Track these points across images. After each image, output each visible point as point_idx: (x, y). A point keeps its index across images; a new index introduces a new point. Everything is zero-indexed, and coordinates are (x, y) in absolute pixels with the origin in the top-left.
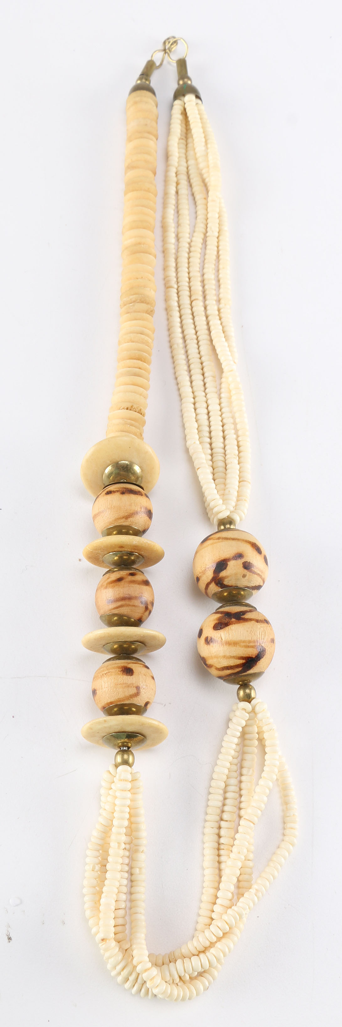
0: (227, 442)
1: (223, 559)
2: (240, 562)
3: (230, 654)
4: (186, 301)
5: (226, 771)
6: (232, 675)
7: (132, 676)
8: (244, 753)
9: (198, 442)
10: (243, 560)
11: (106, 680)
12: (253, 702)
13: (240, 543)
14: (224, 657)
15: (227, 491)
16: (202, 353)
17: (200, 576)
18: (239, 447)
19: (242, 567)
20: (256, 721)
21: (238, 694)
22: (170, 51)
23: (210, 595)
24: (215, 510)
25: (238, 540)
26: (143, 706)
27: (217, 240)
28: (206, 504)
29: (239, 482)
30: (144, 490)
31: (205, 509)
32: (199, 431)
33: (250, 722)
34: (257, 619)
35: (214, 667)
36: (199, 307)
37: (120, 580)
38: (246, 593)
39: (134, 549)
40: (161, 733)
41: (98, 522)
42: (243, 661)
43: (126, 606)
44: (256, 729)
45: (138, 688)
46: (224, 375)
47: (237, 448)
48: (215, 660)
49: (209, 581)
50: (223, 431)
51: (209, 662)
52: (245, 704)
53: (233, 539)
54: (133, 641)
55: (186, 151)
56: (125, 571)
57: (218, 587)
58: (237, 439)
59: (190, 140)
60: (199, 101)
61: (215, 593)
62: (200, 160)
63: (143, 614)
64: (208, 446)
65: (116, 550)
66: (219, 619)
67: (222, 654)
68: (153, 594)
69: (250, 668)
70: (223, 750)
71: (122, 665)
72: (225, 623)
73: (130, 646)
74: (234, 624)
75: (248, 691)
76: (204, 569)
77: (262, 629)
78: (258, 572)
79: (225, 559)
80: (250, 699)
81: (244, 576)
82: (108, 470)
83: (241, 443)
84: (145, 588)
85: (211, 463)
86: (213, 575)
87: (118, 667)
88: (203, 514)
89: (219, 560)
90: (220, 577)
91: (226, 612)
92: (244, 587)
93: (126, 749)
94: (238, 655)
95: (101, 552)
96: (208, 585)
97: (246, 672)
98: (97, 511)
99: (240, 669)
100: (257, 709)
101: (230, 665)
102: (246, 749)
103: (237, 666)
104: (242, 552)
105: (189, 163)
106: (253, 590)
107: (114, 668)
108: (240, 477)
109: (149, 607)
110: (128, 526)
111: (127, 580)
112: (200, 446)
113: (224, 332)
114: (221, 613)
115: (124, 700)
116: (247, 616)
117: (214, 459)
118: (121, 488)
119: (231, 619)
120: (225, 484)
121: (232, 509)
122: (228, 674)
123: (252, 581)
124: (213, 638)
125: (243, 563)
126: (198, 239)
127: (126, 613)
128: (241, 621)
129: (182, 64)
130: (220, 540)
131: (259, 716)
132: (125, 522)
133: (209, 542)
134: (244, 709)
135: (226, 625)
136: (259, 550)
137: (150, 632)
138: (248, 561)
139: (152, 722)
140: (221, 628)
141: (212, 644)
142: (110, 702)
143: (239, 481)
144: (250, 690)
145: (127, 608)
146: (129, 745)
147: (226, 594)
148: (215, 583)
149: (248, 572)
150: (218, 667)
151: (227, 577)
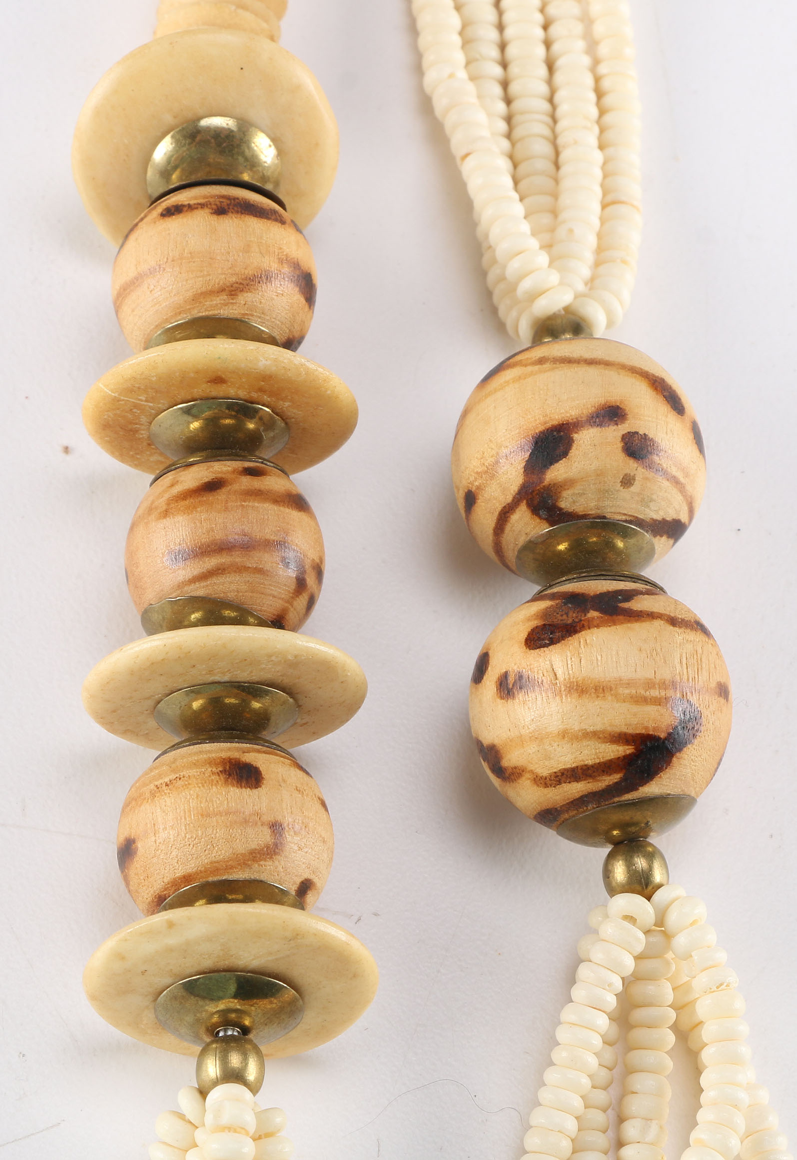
0: (559, 78)
1: (555, 423)
2: (613, 433)
3: (584, 726)
5: (571, 1125)
6: (588, 802)
7: (256, 788)
8: (629, 1071)
9: (462, 74)
10: (623, 428)
11: (168, 803)
12: (658, 896)
13: (612, 375)
14: (564, 737)
15: (561, 232)
17: (478, 488)
18: (600, 94)
19: (620, 449)
20: (668, 963)
21: (607, 873)
23: (511, 554)
24: (526, 285)
25: (607, 364)
26: (294, 893)
28: (491, 277)
29: (604, 206)
30: (285, 209)
31: (488, 294)
32: (467, 41)
33: (649, 965)
34: (672, 615)
35: (528, 775)
37: (212, 486)
38: (632, 541)
39: (261, 390)
40: (355, 976)
41: (133, 311)
42: (627, 747)
43: (235, 572)
44: (668, 994)
45: (276, 827)
47: (593, 97)
48: (532, 749)
49: (509, 499)
50: (548, 44)
51: (511, 759)
52: (631, 902)
53: (591, 362)
54: (258, 683)
56: (229, 463)
57: (538, 520)
58: (593, 69)
61: (530, 542)
63: (288, 602)
64: (498, 90)
65: (198, 392)
66: (545, 614)
67: (555, 724)
68: (319, 541)
69: (649, 775)
70: (559, 1055)
71: (224, 755)
72: (567, 625)
73: (245, 704)
74: (598, 626)
75: (640, 863)
76: (490, 460)
77: (689, 647)
78: (674, 471)
79: (563, 424)
80: (650, 888)
81: (627, 481)
82: (164, 150)
83: (606, 84)
84: (294, 515)
85: (505, 144)
86: (522, 477)
87: (211, 762)
88: (482, 310)
89: (541, 428)
90: (546, 483)
91: (569, 592)
92: (626, 521)
93: (236, 1034)
94: (609, 729)
95: (146, 401)
96: (504, 515)
97: (637, 789)
98: (132, 274)
99: (616, 777)
100: (673, 918)
101: (582, 763)
102: (637, 1057)
103: (606, 767)
104: (621, 402)
106: (655, 536)
107: (195, 765)
108: (605, 193)
109: (311, 580)
110: (237, 320)
111: (236, 487)
112: (471, 87)
114: (553, 597)
115: (232, 867)
116: (639, 604)
117: (518, 132)
118: (212, 197)
119: (585, 611)
120: (554, 213)
121: (581, 287)
122: (577, 796)
123: (651, 500)
124: (525, 674)
125: (623, 437)
127: (231, 596)
128: (621, 617)
130: (544, 366)
131: (681, 941)
132: (226, 305)
133: (508, 375)
134: (631, 919)
135: (567, 631)
136: (675, 403)
137: (318, 647)
138: (641, 432)
139: (328, 931)
140: (553, 642)
141: (520, 696)
142: (184, 877)
143: (601, 202)
144: (651, 857)
145: (238, 578)
146: (247, 1022)
147: (562, 547)
148: (529, 505)
149: (640, 469)
150: (545, 772)
151: (569, 483)
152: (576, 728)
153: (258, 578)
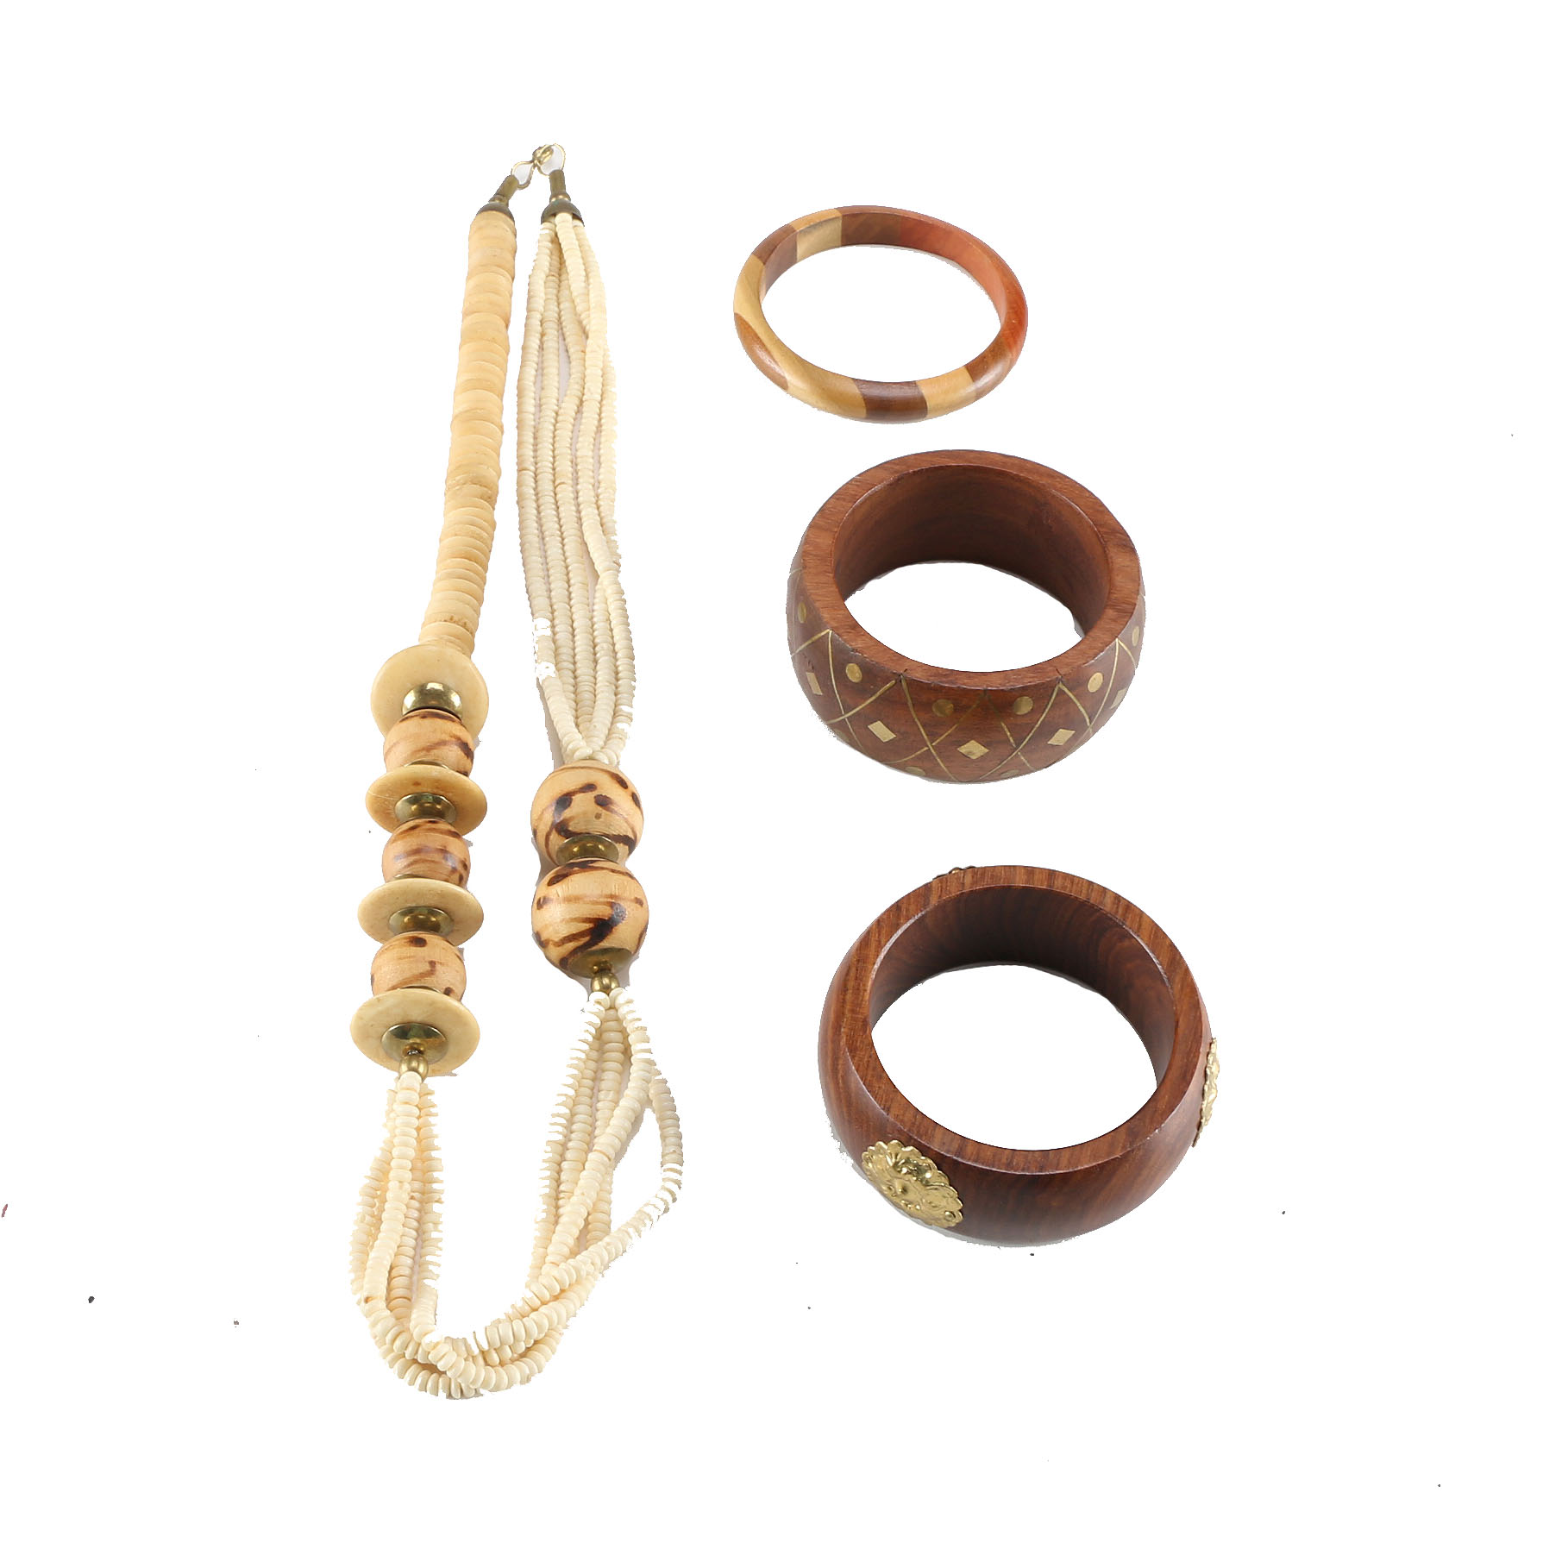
0: (598, 667)
1: (565, 792)
2: (591, 795)
3: (572, 916)
4: (546, 486)
5: (571, 1093)
7: (423, 947)
10: (595, 793)
11: (389, 957)
12: (614, 993)
13: (590, 772)
14: (563, 923)
15: (591, 729)
16: (567, 554)
19: (594, 803)
22: (540, 162)
24: (570, 747)
25: (590, 768)
27: (598, 405)
30: (461, 719)
33: (608, 1023)
34: (613, 868)
35: (551, 943)
36: (565, 493)
37: (415, 828)
38: (605, 844)
39: (437, 788)
42: (591, 925)
43: (423, 862)
45: (433, 964)
46: (600, 580)
48: (550, 930)
49: (549, 828)
50: (595, 654)
51: (544, 936)
53: (583, 768)
54: (430, 907)
55: (559, 291)
56: (425, 820)
57: (562, 838)
59: (563, 277)
60: (577, 222)
61: (560, 848)
62: (577, 301)
65: (410, 790)
66: (557, 874)
67: (559, 918)
69: (602, 938)
71: (413, 936)
72: (565, 875)
73: (428, 918)
74: (578, 874)
75: (606, 981)
76: (540, 813)
77: (619, 881)
78: (624, 814)
79: (569, 792)
80: (611, 989)
81: (598, 816)
84: (451, 840)
86: (553, 818)
87: (407, 939)
89: (560, 794)
90: (563, 819)
92: (602, 836)
93: (417, 1053)
94: (582, 917)
95: (389, 797)
96: (548, 837)
97: (598, 945)
98: (390, 745)
99: (587, 939)
100: (620, 1003)
101: (572, 934)
103: (583, 934)
104: (594, 783)
105: (562, 306)
106: (616, 843)
107: (399, 940)
111: (424, 827)
113: (602, 526)
115: (412, 981)
118: (426, 713)
119: (574, 869)
120: (590, 721)
121: (597, 749)
122: (572, 949)
123: (613, 827)
124: (549, 897)
125: (595, 797)
126: (570, 406)
127: (421, 873)
128: (588, 870)
129: (557, 179)
130: (563, 771)
131: (623, 1012)
132: (425, 755)
134: (599, 1003)
135: (564, 878)
136: (624, 784)
138: (605, 796)
140: (558, 882)
141: (545, 907)
143: (612, 716)
144: (610, 978)
146: (422, 1049)
147: (575, 850)
148: (556, 831)
149: (604, 811)
150: (557, 940)
151: (571, 818)
152: (568, 917)
153: (432, 865)
